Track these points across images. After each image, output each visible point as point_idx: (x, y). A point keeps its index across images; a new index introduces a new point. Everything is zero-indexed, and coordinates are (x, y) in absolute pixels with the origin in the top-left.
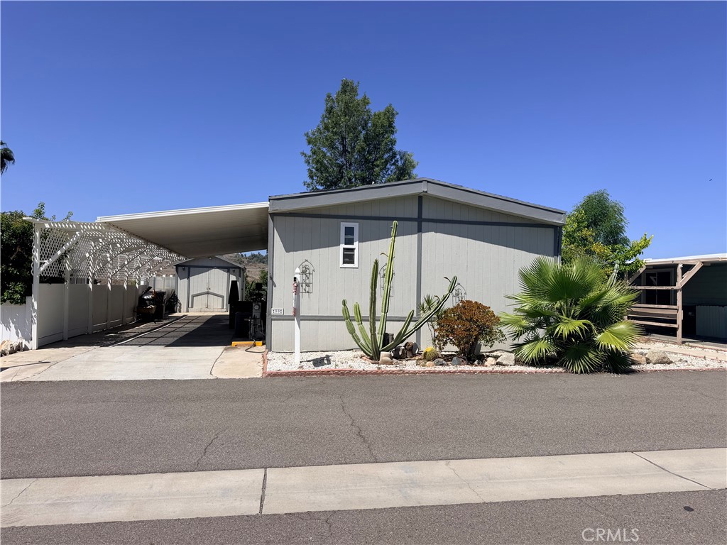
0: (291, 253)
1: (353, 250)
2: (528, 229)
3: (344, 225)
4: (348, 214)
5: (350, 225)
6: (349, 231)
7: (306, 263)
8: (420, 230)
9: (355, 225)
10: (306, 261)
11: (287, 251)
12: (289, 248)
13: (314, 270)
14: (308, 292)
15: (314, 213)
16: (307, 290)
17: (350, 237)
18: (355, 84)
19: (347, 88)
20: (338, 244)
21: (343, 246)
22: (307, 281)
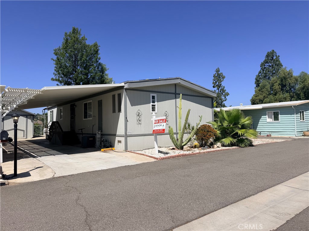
0: (133, 106)
1: (154, 105)
2: (205, 98)
3: (152, 95)
4: (153, 90)
5: (153, 95)
6: (153, 97)
7: (139, 111)
8: (176, 98)
9: (155, 95)
10: (139, 110)
11: (132, 106)
12: (132, 105)
13: (142, 114)
14: (140, 124)
15: (141, 89)
16: (140, 123)
17: (153, 100)
18: (79, 30)
19: (75, 31)
20: (150, 103)
21: (152, 104)
22: (140, 119)
